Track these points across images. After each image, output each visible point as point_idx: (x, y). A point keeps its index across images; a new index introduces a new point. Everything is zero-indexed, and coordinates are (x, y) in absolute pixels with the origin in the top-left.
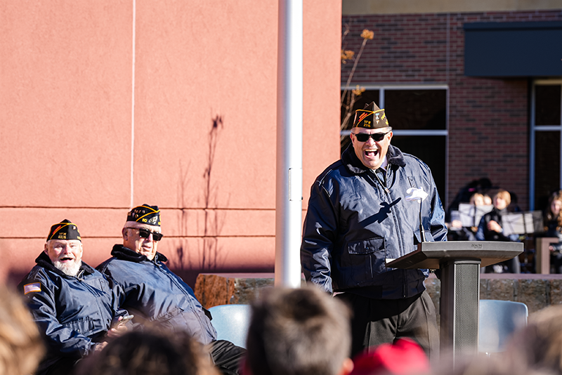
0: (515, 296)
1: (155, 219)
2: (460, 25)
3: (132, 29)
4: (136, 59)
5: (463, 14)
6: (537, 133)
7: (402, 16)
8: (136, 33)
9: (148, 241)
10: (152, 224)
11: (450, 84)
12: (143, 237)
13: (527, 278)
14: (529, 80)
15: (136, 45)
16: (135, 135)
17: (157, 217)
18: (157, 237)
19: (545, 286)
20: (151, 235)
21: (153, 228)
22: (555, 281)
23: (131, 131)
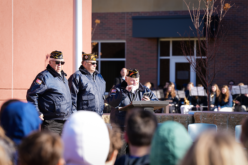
0: (161, 121)
1: (61, 57)
2: (130, 17)
3: (12, 20)
4: (14, 31)
5: (132, 13)
6: (161, 60)
7: (108, 13)
8: (14, 21)
9: (59, 66)
10: (60, 59)
11: (127, 40)
12: (57, 64)
13: (165, 115)
14: (158, 39)
15: (13, 26)
16: (13, 61)
17: (61, 56)
18: (63, 63)
19: (172, 118)
20: (60, 63)
21: (61, 60)
22: (176, 116)
23: (12, 59)
